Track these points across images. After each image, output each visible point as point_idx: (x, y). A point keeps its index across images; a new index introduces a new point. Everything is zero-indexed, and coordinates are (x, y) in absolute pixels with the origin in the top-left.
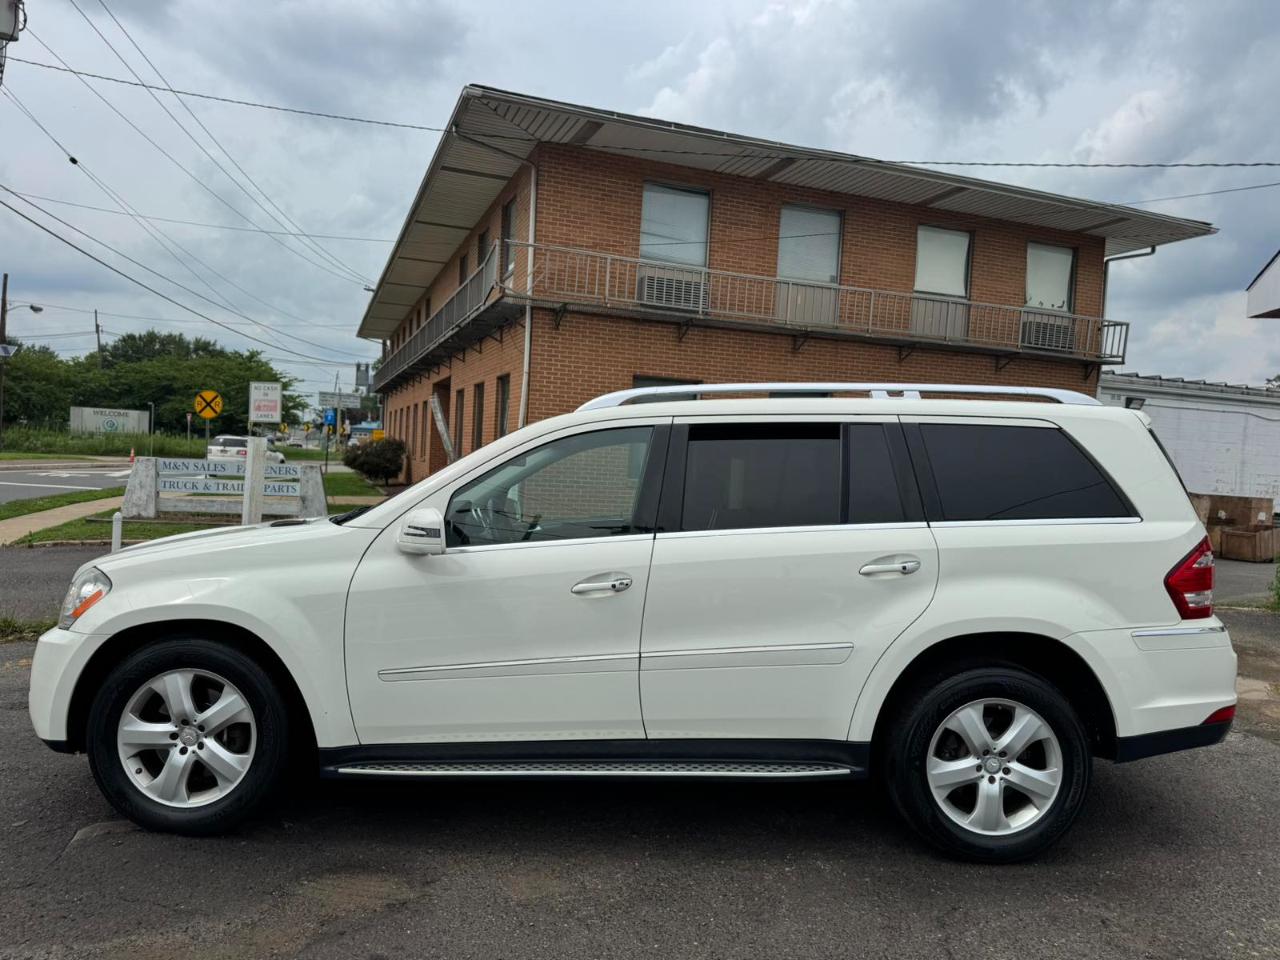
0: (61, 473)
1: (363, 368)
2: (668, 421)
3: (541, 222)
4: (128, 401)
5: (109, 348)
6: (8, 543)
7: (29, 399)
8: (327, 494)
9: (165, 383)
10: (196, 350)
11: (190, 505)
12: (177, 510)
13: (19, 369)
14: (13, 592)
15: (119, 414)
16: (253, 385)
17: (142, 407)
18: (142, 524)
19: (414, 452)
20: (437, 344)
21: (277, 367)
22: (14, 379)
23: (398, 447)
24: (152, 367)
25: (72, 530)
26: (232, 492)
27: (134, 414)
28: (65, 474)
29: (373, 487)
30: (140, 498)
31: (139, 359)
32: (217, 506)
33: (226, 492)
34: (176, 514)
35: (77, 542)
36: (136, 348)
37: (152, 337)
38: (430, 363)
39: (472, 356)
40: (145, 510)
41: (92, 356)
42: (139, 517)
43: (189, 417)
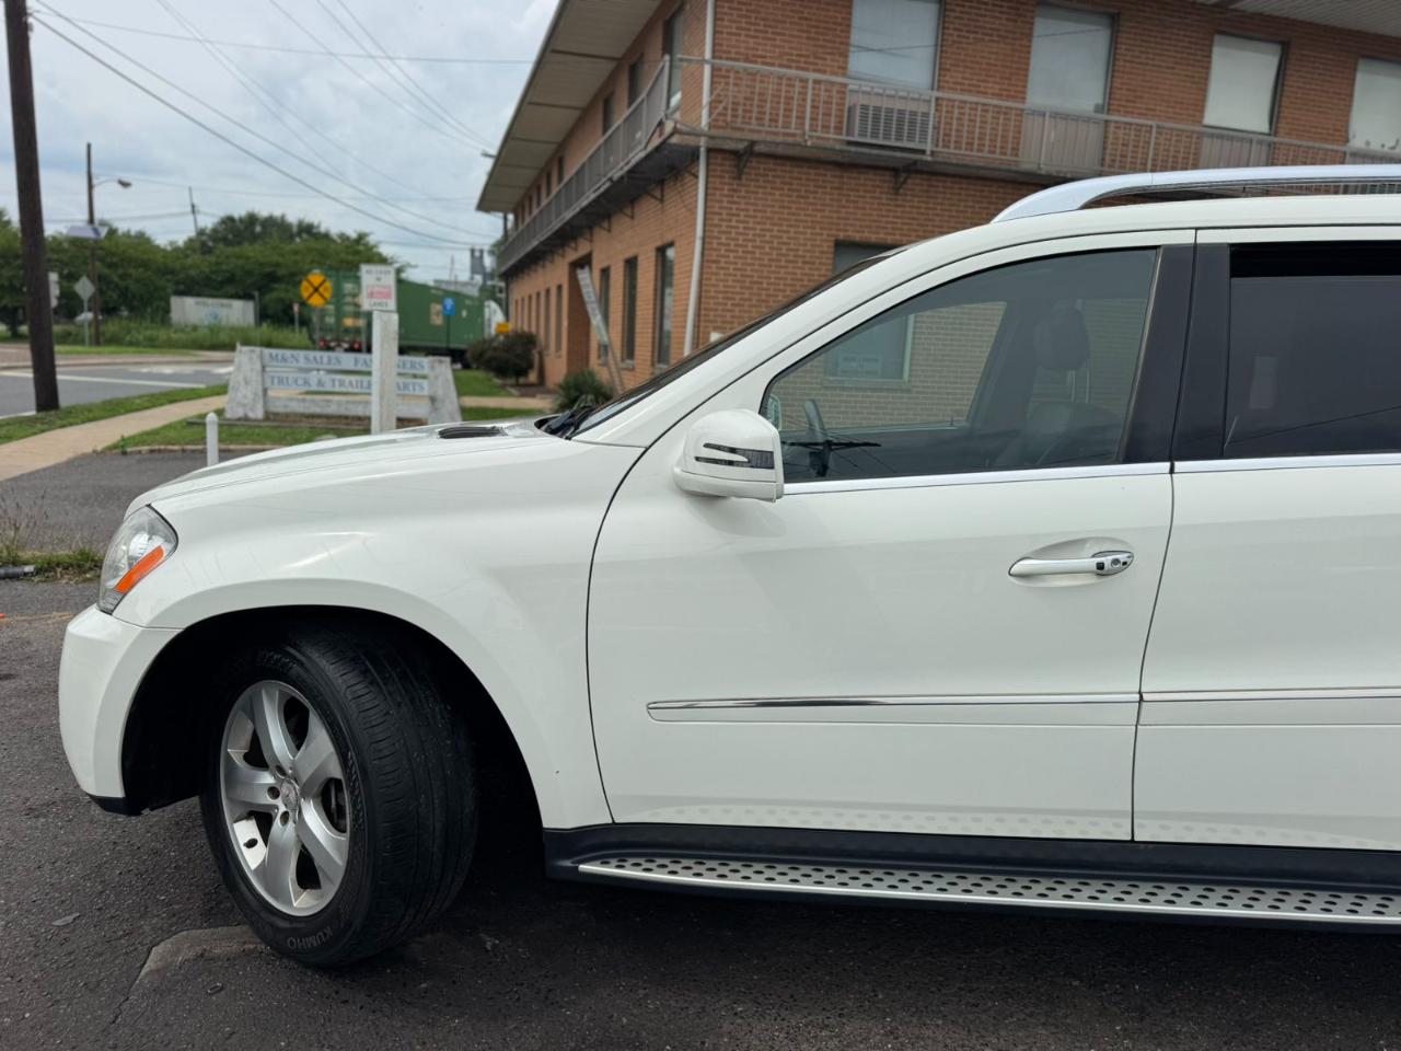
0: (165, 370)
1: (477, 254)
2: (1186, 238)
3: (722, 33)
4: (231, 289)
5: (208, 231)
6: (99, 448)
7: (127, 288)
8: (460, 393)
9: (268, 270)
10: (299, 233)
11: (302, 404)
12: (288, 410)
13: (113, 254)
14: (99, 511)
15: (222, 305)
16: (364, 268)
17: (246, 296)
18: (250, 427)
19: (547, 347)
20: (578, 209)
21: (385, 250)
22: (111, 266)
23: (528, 341)
24: (252, 251)
25: (172, 434)
26: (350, 390)
27: (238, 304)
28: (168, 370)
29: (503, 387)
30: (245, 397)
31: (239, 243)
32: (334, 407)
33: (343, 389)
34: (287, 415)
35: (176, 447)
36: (239, 230)
37: (252, 219)
38: (565, 236)
39: (621, 224)
40: (252, 410)
41: (191, 240)
42: (246, 419)
43: (296, 308)
